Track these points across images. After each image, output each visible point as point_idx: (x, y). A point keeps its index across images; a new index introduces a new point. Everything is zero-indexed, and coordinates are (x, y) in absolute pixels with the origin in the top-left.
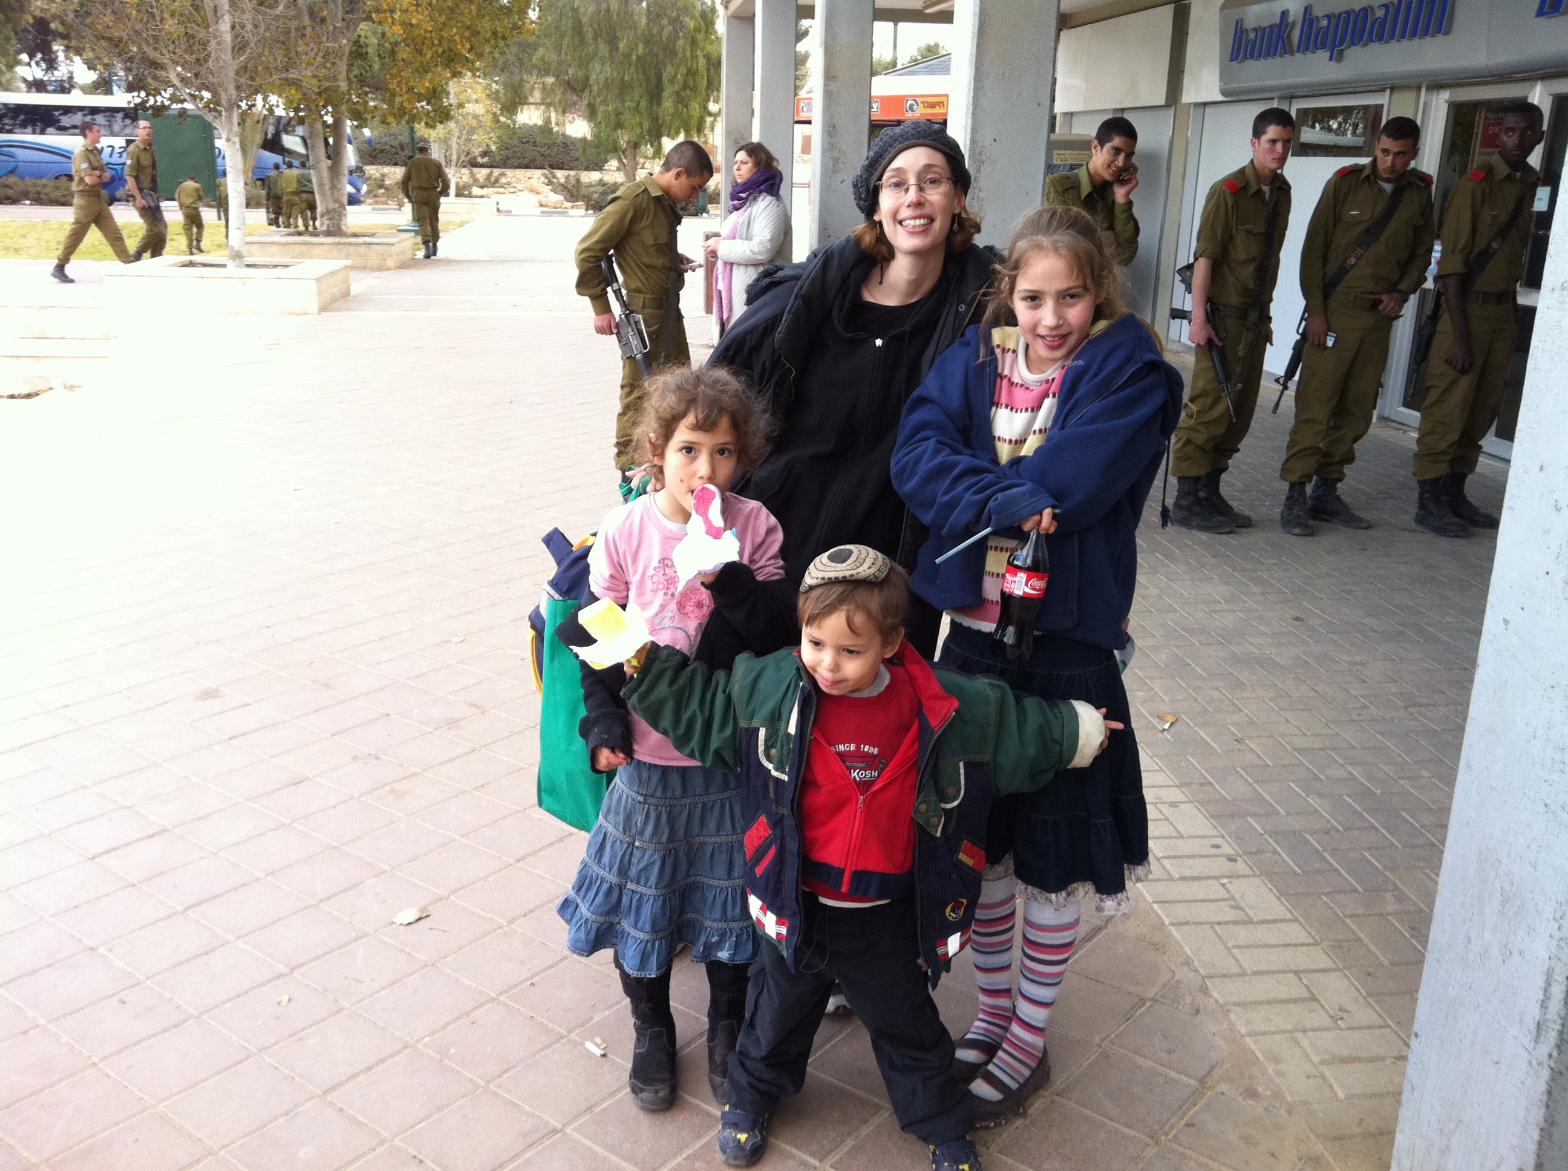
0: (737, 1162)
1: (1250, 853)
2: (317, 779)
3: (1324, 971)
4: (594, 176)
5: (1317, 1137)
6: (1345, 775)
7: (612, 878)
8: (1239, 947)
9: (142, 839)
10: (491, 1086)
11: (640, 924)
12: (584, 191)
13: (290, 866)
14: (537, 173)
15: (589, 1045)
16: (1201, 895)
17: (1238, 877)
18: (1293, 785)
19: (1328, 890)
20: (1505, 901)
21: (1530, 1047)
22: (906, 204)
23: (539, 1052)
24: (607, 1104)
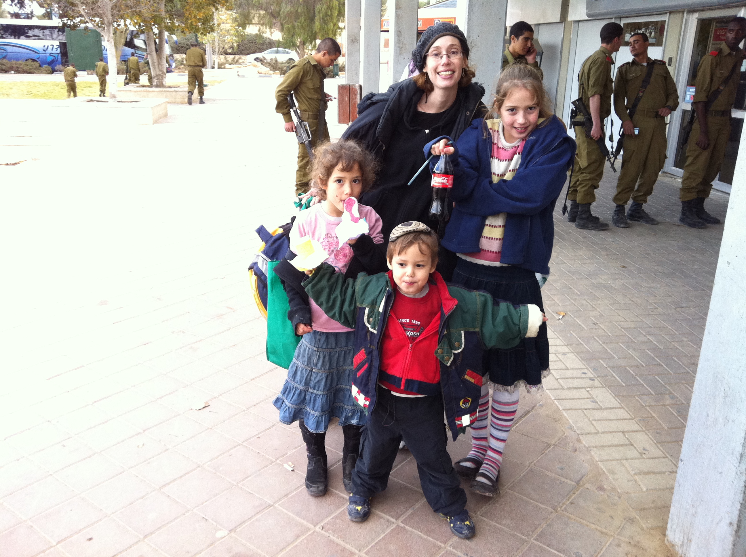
0: (357, 520)
1: (600, 377)
2: (155, 342)
3: (637, 431)
5: (633, 508)
6: (646, 340)
7: (301, 387)
8: (595, 420)
10: (239, 485)
11: (315, 408)
12: (279, 66)
13: (143, 382)
15: (286, 466)
16: (577, 396)
17: (595, 388)
18: (622, 345)
19: (638, 394)
20: (726, 397)
21: (737, 465)
22: (442, 64)
23: (262, 469)
24: (294, 493)
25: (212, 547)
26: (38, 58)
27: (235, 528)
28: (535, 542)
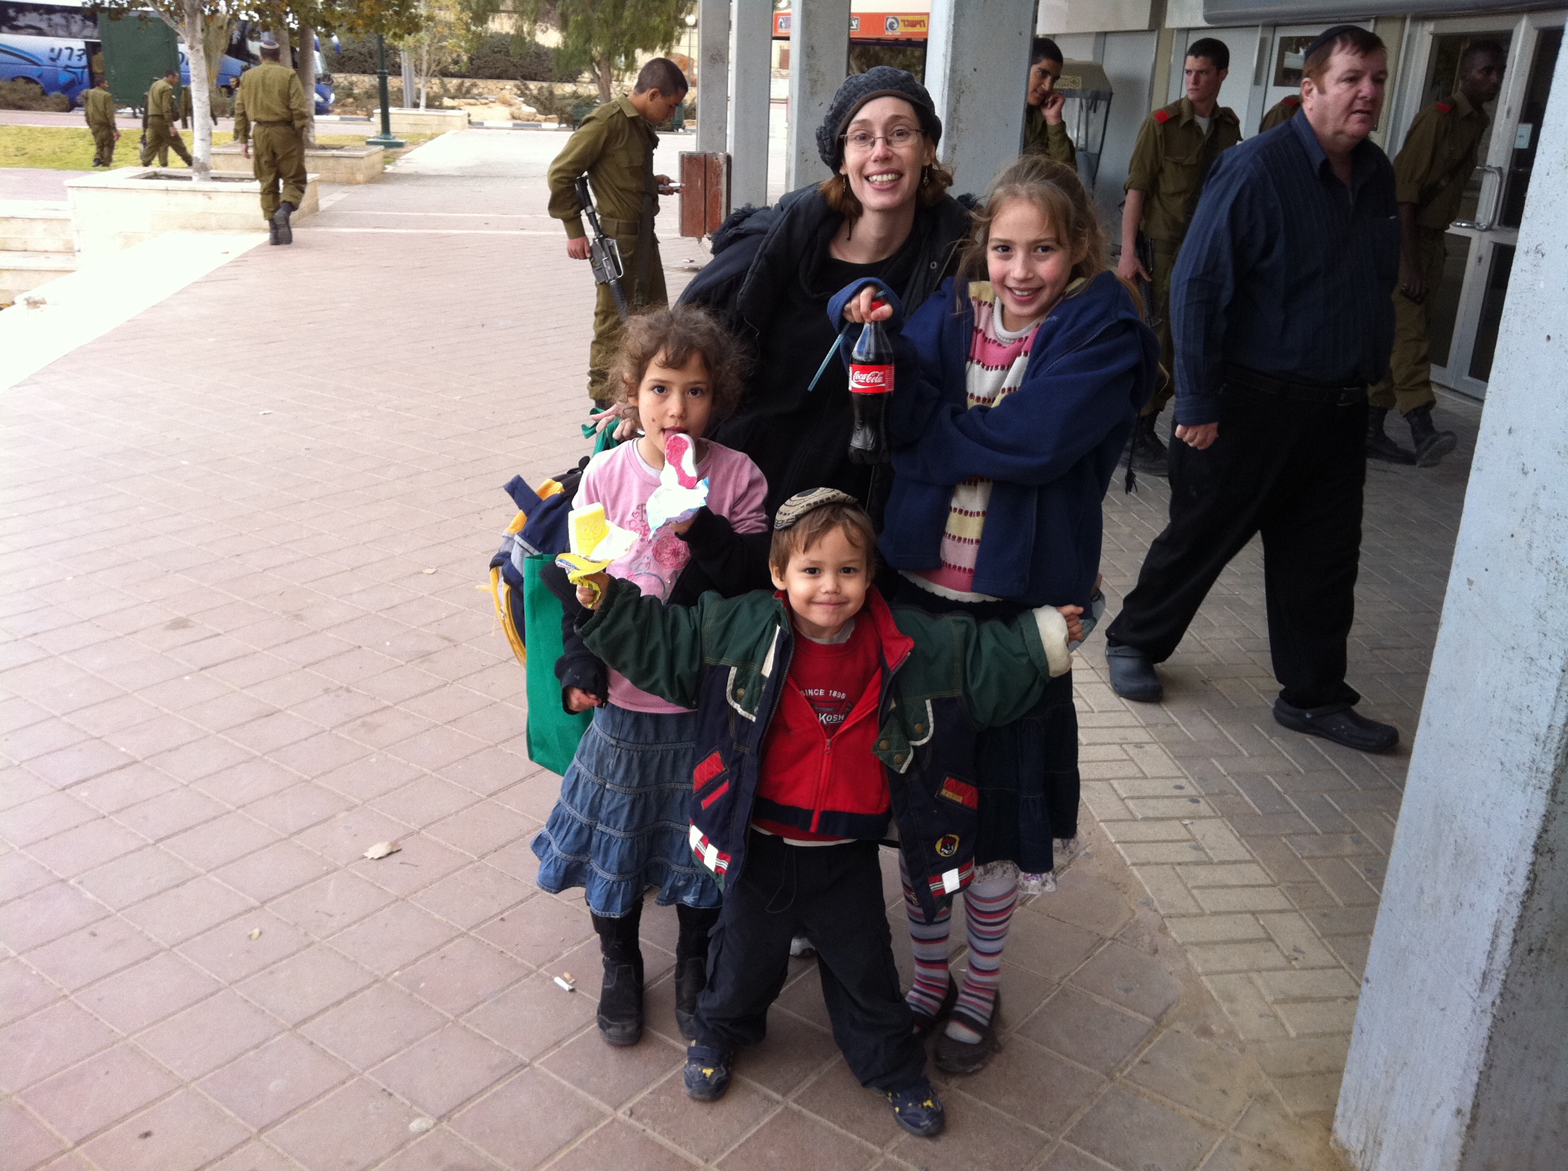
0: (702, 1096)
1: (1213, 794)
2: (289, 712)
3: (1282, 912)
4: (568, 88)
5: (1268, 1074)
7: (582, 818)
8: (1199, 887)
9: (112, 770)
10: (460, 1020)
11: (607, 866)
12: (557, 104)
13: (261, 799)
14: (509, 85)
15: (558, 980)
16: (1163, 836)
17: (1200, 818)
18: (1257, 727)
19: (1288, 832)
20: (1458, 854)
21: (1475, 995)
22: (873, 158)
23: (508, 986)
24: (574, 1038)
25: (401, 1152)
26: (39, 76)
27: (450, 1111)
28: (1065, 1143)
